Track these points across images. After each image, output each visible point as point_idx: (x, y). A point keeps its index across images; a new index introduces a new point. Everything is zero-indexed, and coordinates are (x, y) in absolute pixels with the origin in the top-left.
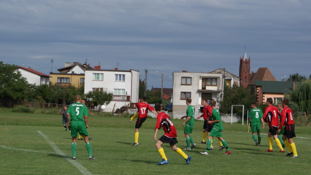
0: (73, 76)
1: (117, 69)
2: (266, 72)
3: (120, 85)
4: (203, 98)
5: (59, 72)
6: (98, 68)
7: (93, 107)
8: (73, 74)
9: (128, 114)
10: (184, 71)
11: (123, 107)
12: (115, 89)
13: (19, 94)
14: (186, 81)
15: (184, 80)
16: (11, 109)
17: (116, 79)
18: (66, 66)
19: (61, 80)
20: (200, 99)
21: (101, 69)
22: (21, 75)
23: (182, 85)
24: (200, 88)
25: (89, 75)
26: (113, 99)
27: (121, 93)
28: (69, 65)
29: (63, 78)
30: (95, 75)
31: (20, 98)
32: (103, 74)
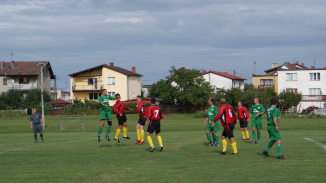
0: (276, 77)
1: (314, 67)
3: (316, 84)
5: (266, 74)
7: (286, 108)
9: (313, 115)
11: (310, 108)
12: (310, 89)
16: (193, 115)
17: (311, 78)
18: (273, 67)
19: (264, 83)
25: (282, 75)
26: (303, 99)
27: (317, 93)
28: (276, 66)
29: (267, 80)
30: (288, 75)
31: (202, 104)
32: (296, 73)
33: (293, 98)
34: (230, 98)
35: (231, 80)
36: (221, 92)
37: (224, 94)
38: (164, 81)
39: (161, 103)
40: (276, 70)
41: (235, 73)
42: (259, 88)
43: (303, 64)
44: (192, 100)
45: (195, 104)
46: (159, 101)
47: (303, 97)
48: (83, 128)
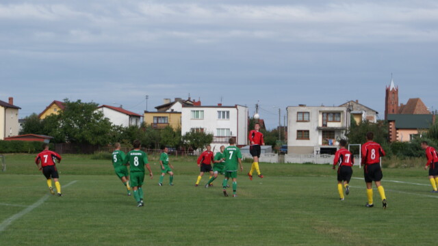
0: (172, 115)
1: (221, 104)
2: (418, 104)
3: (224, 123)
4: (324, 137)
5: (156, 110)
6: (198, 104)
7: (192, 150)
8: (173, 112)
10: (301, 105)
12: (218, 129)
13: (100, 138)
14: (303, 117)
15: (300, 118)
16: (91, 156)
17: (219, 117)
19: (158, 120)
20: (320, 137)
21: (202, 105)
22: (103, 115)
23: (298, 121)
24: (320, 125)
25: (187, 113)
26: (215, 140)
27: (225, 134)
28: (168, 102)
29: (160, 117)
30: (193, 113)
31: (101, 143)
32: (203, 111)
33: (201, 138)
34: (128, 137)
35: (128, 117)
36: (118, 130)
37: (122, 132)
38: (55, 115)
39: (51, 141)
42: (152, 126)
44: (90, 139)
45: (93, 143)
46: (49, 139)
47: (214, 138)
48: (5, 170)
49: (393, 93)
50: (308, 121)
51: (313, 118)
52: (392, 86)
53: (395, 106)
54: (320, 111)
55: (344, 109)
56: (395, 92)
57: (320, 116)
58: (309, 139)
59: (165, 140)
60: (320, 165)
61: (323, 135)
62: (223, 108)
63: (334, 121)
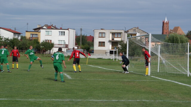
1: (62, 28)
2: (179, 29)
3: (62, 38)
4: (112, 45)
7: (45, 51)
10: (102, 29)
12: (59, 40)
14: (102, 35)
15: (101, 34)
17: (60, 35)
18: (38, 27)
19: (32, 36)
20: (111, 46)
23: (99, 37)
24: (111, 39)
25: (43, 32)
26: (55, 46)
27: (63, 43)
28: (40, 26)
29: (34, 34)
30: (46, 32)
32: (51, 31)
33: (49, 45)
34: (11, 44)
35: (13, 34)
36: (6, 40)
37: (9, 41)
40: (39, 28)
41: (15, 29)
42: (29, 39)
43: (55, 26)
49: (167, 24)
50: (105, 37)
51: (107, 35)
52: (166, 20)
53: (167, 30)
54: (111, 32)
55: (123, 31)
56: (167, 23)
57: (111, 35)
58: (105, 46)
59: (29, 46)
60: (106, 59)
61: (112, 44)
62: (62, 30)
63: (117, 37)
